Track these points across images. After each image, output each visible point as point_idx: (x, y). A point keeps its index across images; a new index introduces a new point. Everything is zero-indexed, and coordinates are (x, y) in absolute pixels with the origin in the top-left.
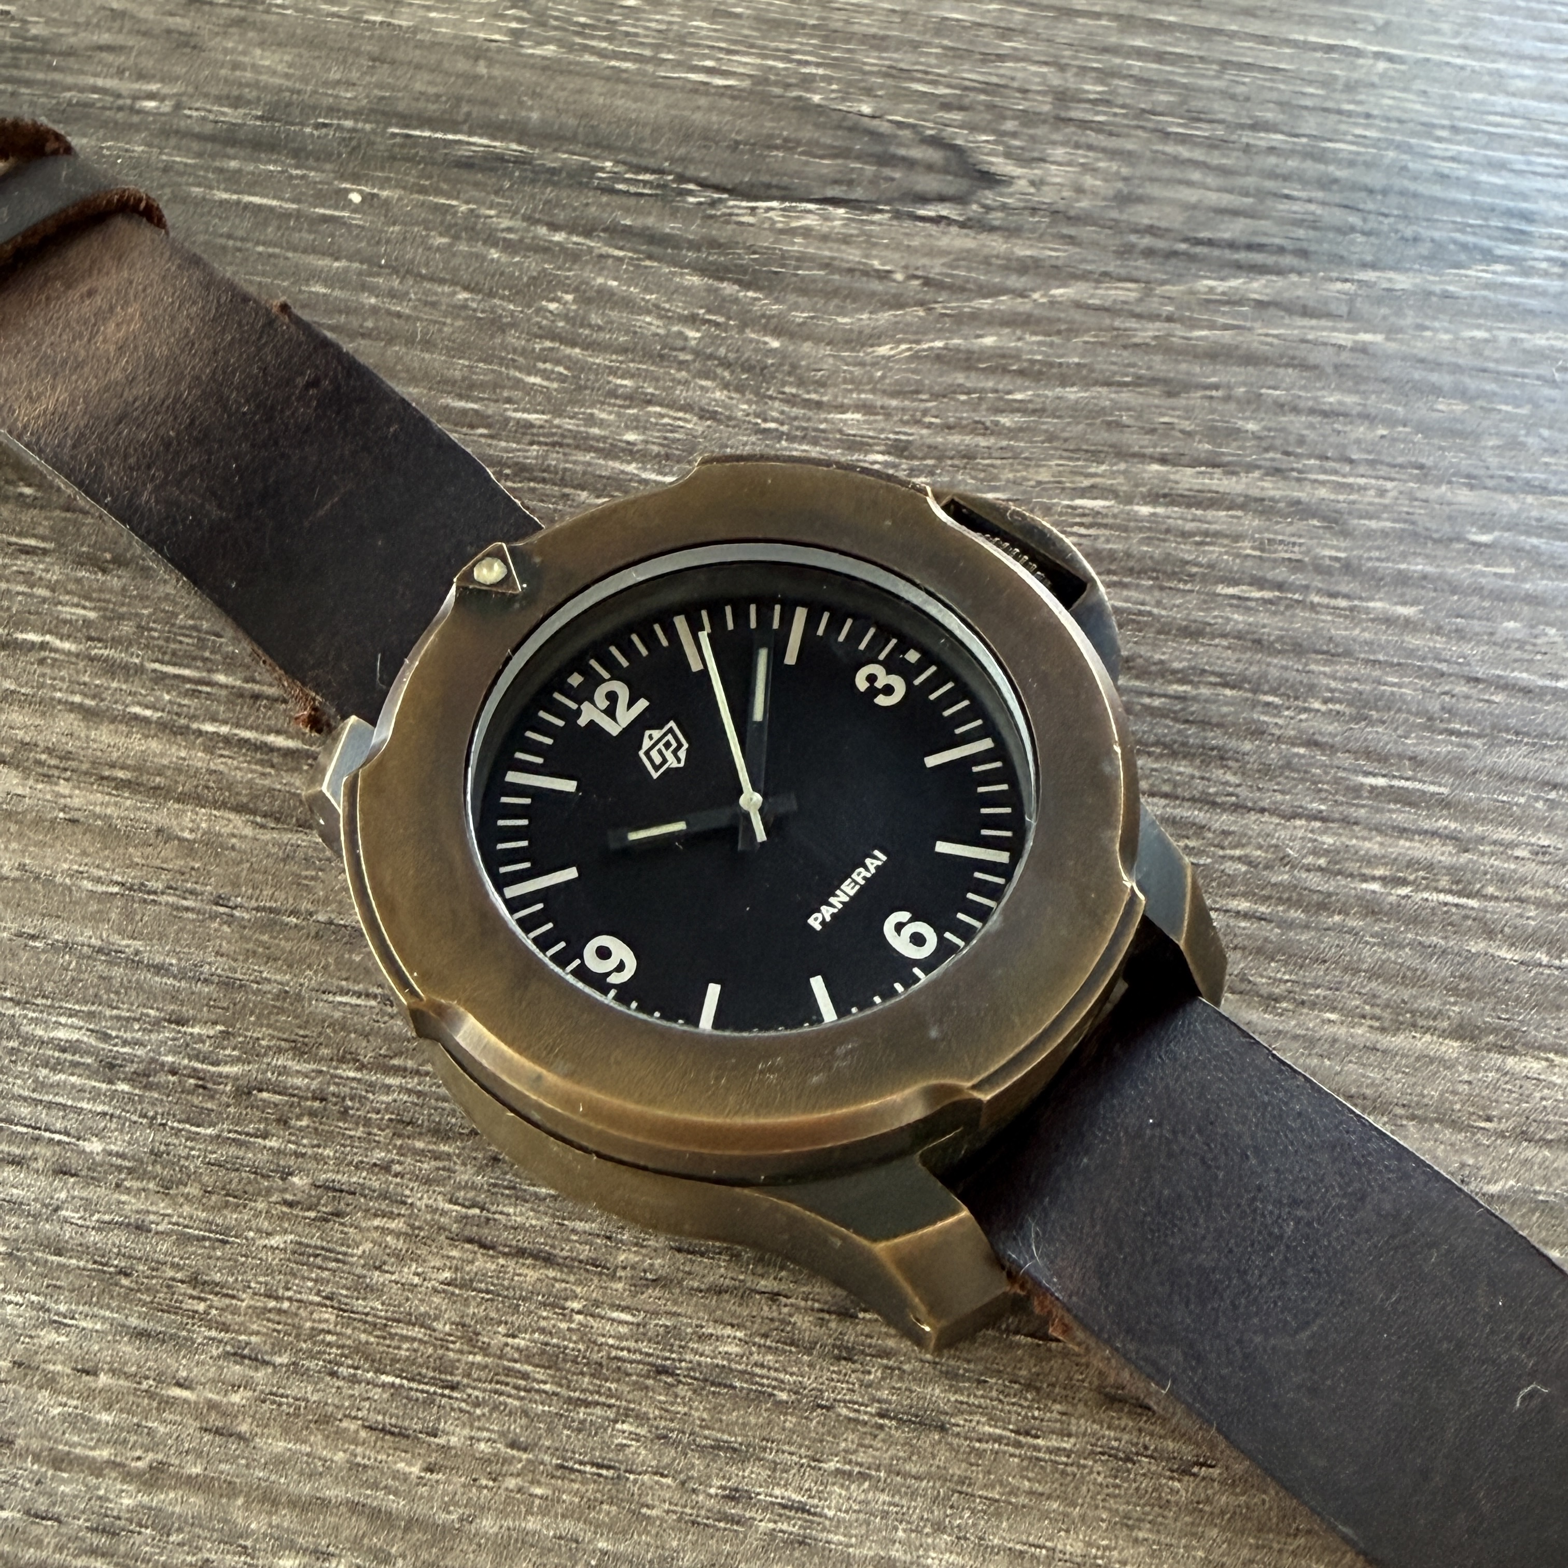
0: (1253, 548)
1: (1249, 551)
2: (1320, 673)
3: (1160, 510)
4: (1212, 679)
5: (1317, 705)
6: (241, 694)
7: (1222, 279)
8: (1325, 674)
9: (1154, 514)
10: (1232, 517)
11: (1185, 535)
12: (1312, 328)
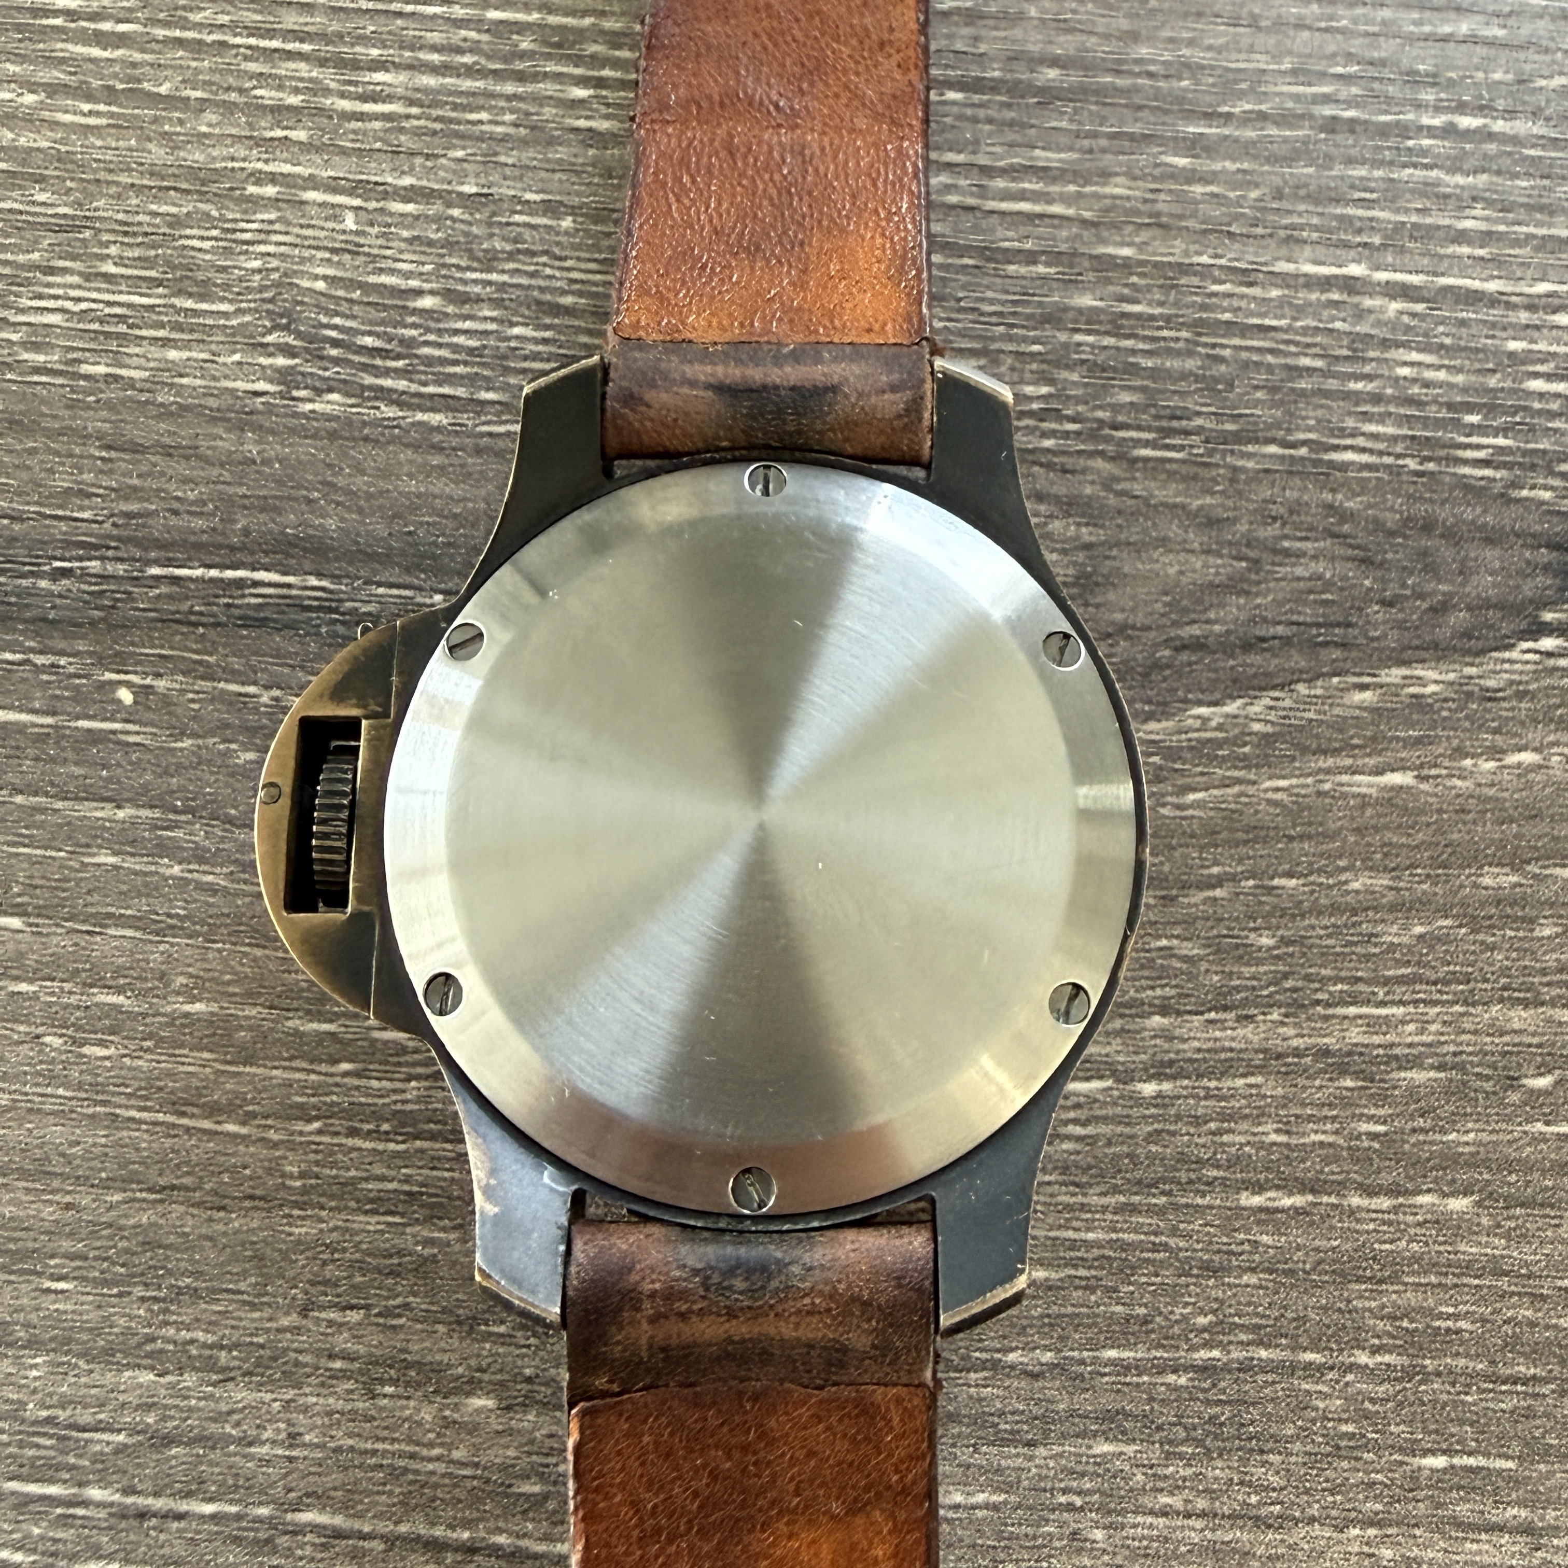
0: (1277, 1131)
1: (1274, 1137)
2: (1364, 1309)
3: (1166, 1086)
4: (1243, 1337)
5: (1363, 1358)
6: (123, 1514)
7: (1215, 704)
8: (1370, 1310)
9: (1159, 1095)
10: (1251, 1086)
11: (1198, 1121)
12: (1328, 771)
